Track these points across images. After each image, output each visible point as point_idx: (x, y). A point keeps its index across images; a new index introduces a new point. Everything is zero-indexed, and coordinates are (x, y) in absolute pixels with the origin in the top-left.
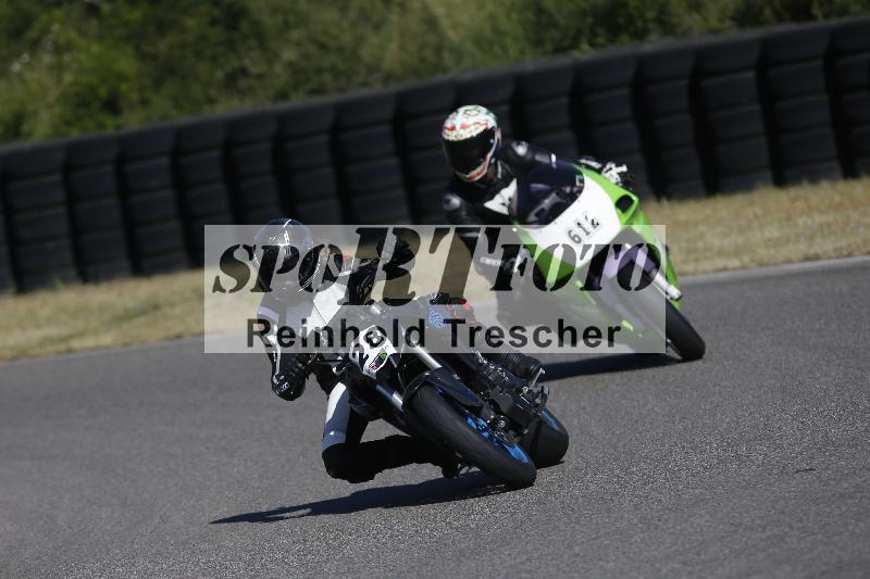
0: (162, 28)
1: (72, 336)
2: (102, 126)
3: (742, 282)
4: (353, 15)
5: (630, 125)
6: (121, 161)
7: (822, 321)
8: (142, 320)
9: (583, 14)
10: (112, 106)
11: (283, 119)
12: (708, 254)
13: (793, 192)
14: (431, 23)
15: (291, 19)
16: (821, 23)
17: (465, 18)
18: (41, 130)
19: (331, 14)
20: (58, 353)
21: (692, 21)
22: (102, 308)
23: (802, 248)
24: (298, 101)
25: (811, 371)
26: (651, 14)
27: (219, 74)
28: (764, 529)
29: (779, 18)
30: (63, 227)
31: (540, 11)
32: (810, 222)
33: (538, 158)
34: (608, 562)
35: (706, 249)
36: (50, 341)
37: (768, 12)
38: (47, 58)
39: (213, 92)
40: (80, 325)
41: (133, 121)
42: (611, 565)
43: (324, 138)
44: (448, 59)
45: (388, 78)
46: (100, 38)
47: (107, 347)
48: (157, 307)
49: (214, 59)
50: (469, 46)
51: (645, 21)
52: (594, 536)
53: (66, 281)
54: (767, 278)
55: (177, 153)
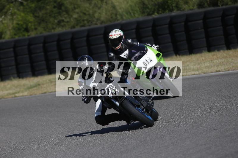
0: (41, 8)
1: (16, 93)
2: (24, 35)
3: (199, 78)
4: (93, 5)
5: (168, 35)
6: (29, 45)
7: (221, 89)
8: (35, 88)
9: (155, 5)
10: (27, 30)
11: (74, 33)
12: (190, 70)
13: (213, 53)
14: (114, 7)
15: (76, 6)
16: (221, 7)
17: (123, 6)
18: (8, 36)
19: (87, 5)
20: (12, 97)
21: (186, 7)
22: (24, 85)
23: (215, 69)
24: (78, 28)
25: (218, 102)
26: (174, 5)
27: (56, 21)
28: (205, 145)
29: (209, 6)
30: (13, 63)
31: (144, 4)
32: (217, 61)
33: (134, 43)
34: (162, 154)
35: (189, 69)
36: (10, 94)
37: (206, 4)
38: (9, 17)
39: (54, 26)
40: (18, 89)
41: (33, 34)
42: (163, 155)
43: (85, 39)
44: (119, 17)
45: (102, 23)
46: (24, 12)
47: (26, 96)
48: (39, 85)
49: (55, 17)
50: (124, 13)
51: (172, 7)
52: (159, 147)
53: (14, 78)
54: (206, 77)
55: (45, 43)
